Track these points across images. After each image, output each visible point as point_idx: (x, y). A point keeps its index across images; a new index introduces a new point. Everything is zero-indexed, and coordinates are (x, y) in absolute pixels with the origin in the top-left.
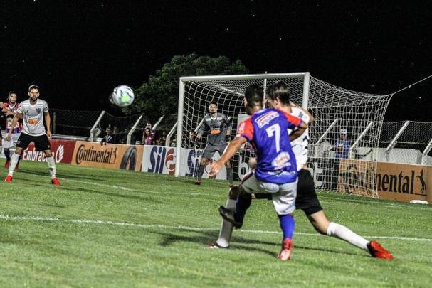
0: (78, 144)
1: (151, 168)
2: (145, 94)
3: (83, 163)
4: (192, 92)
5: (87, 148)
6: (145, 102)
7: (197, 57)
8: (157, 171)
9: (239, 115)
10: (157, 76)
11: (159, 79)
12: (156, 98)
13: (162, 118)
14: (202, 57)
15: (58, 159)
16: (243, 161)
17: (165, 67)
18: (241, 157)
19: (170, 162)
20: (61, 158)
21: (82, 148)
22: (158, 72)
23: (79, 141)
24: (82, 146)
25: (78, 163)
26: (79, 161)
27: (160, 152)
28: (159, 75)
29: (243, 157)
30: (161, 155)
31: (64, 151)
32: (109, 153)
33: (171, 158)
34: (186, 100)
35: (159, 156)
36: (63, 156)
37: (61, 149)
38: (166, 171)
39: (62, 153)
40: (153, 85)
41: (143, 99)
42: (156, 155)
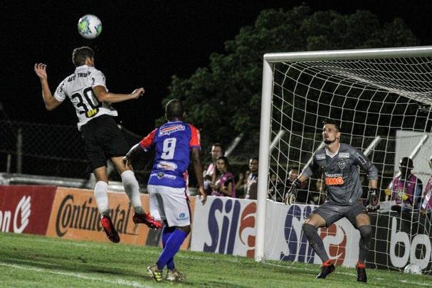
0: (60, 194)
1: (210, 244)
2: (203, 89)
3: (71, 233)
4: (290, 84)
5: (79, 203)
6: (201, 108)
7: (311, 13)
8: (221, 251)
9: (400, 133)
10: (227, 54)
11: (229, 58)
12: (224, 98)
13: (238, 139)
14: (320, 13)
15: (19, 225)
16: (398, 228)
17: (243, 34)
18: (394, 219)
19: (248, 231)
20: (25, 222)
21: (69, 201)
22: (228, 44)
23: (63, 188)
24: (69, 197)
25: (60, 234)
26: (62, 230)
27: (228, 211)
28: (231, 51)
29: (398, 220)
30: (230, 216)
31: (31, 208)
32: (123, 212)
33: (251, 223)
34: (276, 101)
35: (226, 219)
36: (29, 218)
37: (25, 204)
38: (240, 249)
39: (26, 213)
40: (216, 70)
41: (199, 101)
42: (219, 216)
